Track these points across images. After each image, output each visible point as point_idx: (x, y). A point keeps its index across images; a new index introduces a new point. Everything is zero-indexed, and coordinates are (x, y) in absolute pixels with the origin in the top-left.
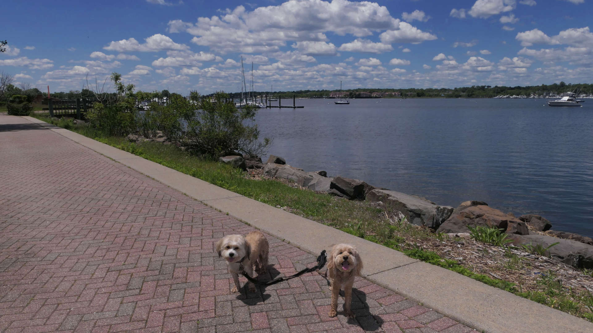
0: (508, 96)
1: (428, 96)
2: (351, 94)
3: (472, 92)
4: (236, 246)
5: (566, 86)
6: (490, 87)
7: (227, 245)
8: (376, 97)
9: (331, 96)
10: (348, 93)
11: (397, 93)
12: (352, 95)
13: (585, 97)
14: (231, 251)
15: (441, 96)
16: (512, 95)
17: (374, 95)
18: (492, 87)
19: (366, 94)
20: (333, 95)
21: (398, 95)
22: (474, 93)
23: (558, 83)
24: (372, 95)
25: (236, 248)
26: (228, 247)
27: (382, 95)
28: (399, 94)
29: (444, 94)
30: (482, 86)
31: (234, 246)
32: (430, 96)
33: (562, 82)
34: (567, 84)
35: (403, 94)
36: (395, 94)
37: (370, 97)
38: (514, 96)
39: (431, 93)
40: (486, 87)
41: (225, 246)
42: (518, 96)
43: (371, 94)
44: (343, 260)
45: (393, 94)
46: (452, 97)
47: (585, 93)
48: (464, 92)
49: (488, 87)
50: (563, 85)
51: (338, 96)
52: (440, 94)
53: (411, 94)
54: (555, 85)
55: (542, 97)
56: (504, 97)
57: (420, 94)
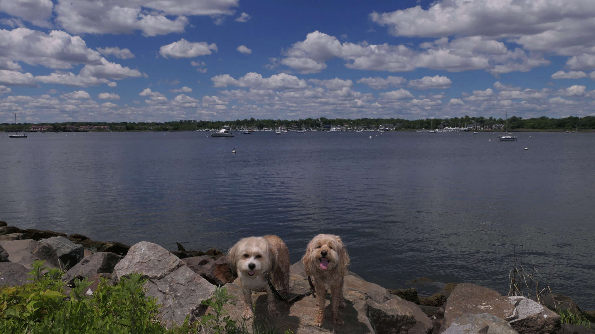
0: (207, 129)
1: (137, 130)
2: (55, 127)
3: (178, 126)
4: (257, 253)
5: (255, 121)
6: (196, 121)
7: (244, 253)
8: (84, 131)
9: (32, 129)
10: (52, 127)
11: (106, 127)
12: (56, 129)
13: (265, 130)
14: (251, 260)
15: (149, 129)
16: (211, 129)
17: (82, 128)
18: (198, 121)
19: (72, 128)
20: (34, 129)
21: (108, 129)
22: (179, 127)
23: (249, 119)
24: (80, 129)
25: (258, 256)
26: (247, 256)
27: (90, 129)
28: (109, 127)
29: (153, 128)
30: (189, 121)
31: (254, 254)
32: (139, 129)
33: (252, 118)
34: (256, 119)
35: (113, 127)
36: (104, 128)
37: (77, 131)
38: (213, 129)
39: (141, 127)
40: (192, 122)
41: (242, 254)
42: (217, 129)
43: (78, 128)
44: (321, 256)
45: (102, 127)
46: (160, 130)
47: (267, 127)
48: (171, 126)
49: (194, 121)
50: (253, 120)
51: (40, 129)
52: (150, 127)
53: (121, 128)
54: (246, 120)
55: (234, 130)
56: (204, 130)
57: (129, 127)
